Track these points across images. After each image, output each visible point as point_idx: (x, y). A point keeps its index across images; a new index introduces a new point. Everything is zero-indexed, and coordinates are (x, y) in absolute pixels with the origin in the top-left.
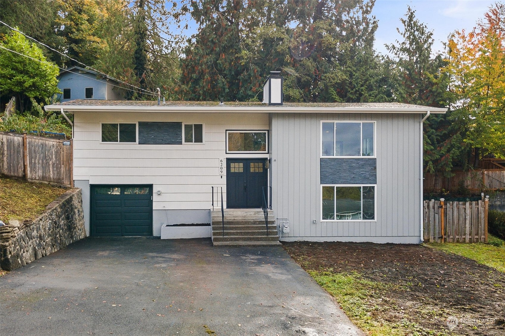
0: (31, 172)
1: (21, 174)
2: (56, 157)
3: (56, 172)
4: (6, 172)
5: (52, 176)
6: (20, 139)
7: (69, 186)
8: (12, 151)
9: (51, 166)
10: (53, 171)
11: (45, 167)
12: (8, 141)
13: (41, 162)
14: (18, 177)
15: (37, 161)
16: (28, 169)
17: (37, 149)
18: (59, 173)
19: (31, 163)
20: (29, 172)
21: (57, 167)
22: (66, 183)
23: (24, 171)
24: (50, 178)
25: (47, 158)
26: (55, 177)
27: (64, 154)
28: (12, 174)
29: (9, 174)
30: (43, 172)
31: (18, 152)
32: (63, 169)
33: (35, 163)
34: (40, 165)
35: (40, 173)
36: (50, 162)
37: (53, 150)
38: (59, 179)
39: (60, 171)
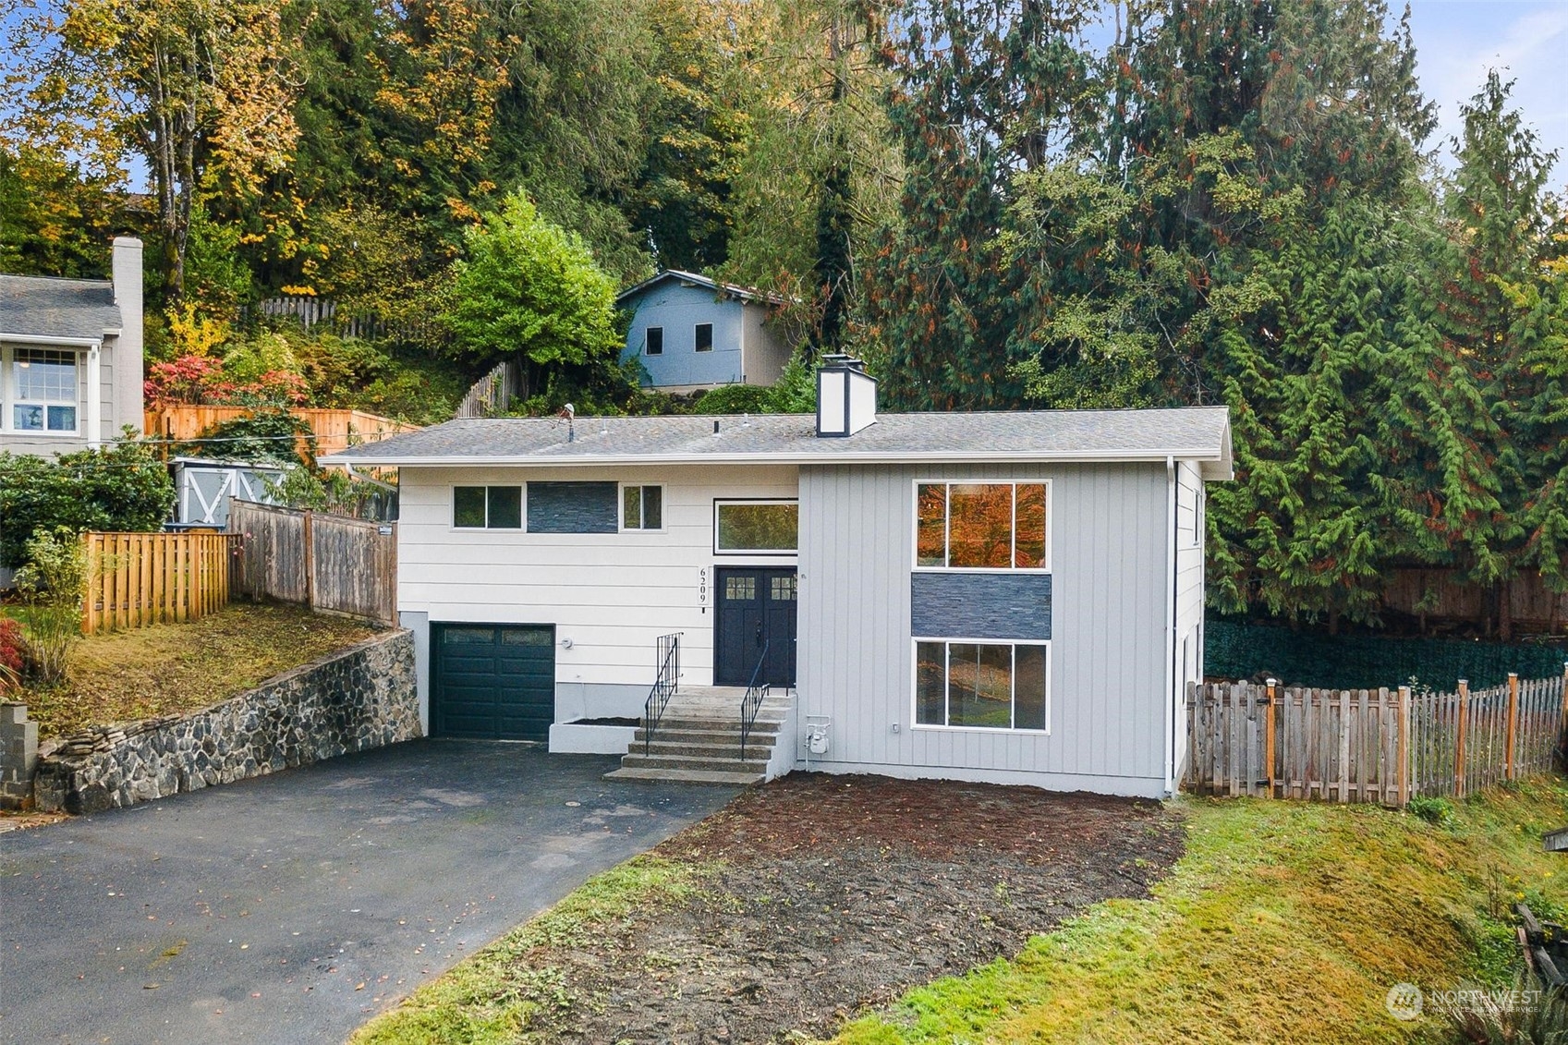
0: (319, 592)
1: (301, 597)
2: (366, 561)
3: (365, 593)
4: (274, 591)
5: (357, 602)
6: (300, 521)
7: (390, 624)
8: (286, 547)
9: (356, 580)
10: (361, 590)
11: (345, 580)
12: (278, 524)
13: (337, 568)
14: (297, 603)
15: (330, 570)
16: (315, 585)
17: (330, 541)
18: (371, 595)
19: (319, 572)
20: (315, 592)
21: (368, 581)
22: (385, 617)
23: (307, 590)
24: (354, 606)
25: (350, 562)
26: (364, 604)
27: (380, 552)
28: (286, 595)
29: (280, 595)
30: (341, 594)
31: (297, 549)
32: (378, 587)
33: (327, 573)
34: (336, 577)
35: (335, 595)
36: (355, 572)
37: (361, 545)
38: (371, 608)
39: (373, 591)
